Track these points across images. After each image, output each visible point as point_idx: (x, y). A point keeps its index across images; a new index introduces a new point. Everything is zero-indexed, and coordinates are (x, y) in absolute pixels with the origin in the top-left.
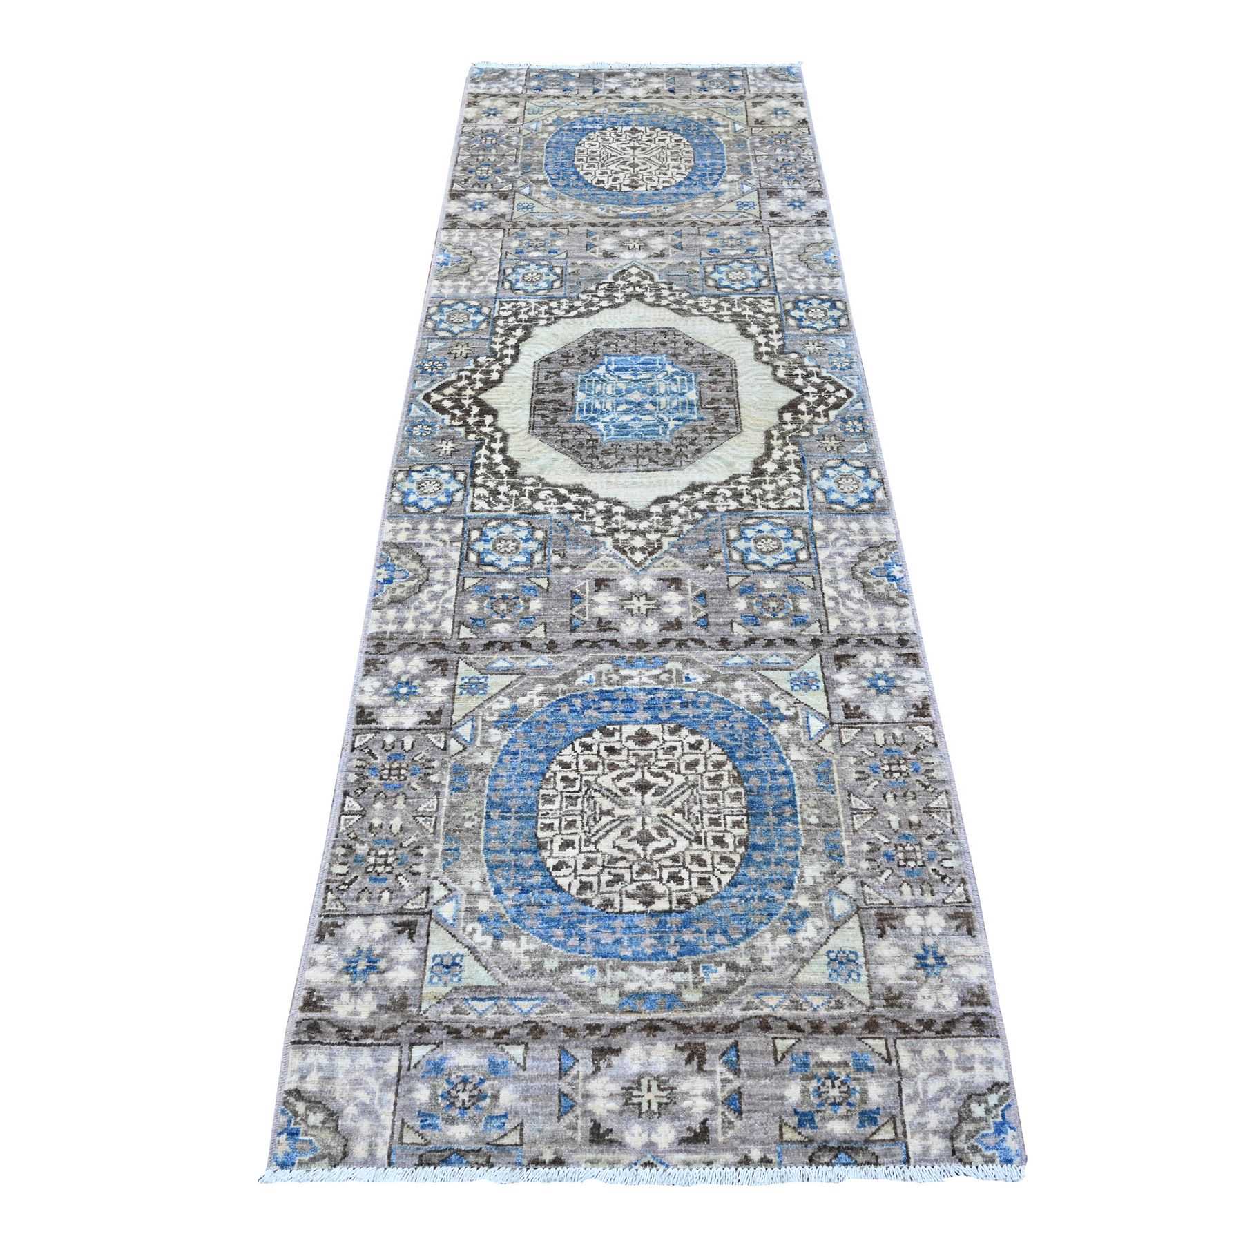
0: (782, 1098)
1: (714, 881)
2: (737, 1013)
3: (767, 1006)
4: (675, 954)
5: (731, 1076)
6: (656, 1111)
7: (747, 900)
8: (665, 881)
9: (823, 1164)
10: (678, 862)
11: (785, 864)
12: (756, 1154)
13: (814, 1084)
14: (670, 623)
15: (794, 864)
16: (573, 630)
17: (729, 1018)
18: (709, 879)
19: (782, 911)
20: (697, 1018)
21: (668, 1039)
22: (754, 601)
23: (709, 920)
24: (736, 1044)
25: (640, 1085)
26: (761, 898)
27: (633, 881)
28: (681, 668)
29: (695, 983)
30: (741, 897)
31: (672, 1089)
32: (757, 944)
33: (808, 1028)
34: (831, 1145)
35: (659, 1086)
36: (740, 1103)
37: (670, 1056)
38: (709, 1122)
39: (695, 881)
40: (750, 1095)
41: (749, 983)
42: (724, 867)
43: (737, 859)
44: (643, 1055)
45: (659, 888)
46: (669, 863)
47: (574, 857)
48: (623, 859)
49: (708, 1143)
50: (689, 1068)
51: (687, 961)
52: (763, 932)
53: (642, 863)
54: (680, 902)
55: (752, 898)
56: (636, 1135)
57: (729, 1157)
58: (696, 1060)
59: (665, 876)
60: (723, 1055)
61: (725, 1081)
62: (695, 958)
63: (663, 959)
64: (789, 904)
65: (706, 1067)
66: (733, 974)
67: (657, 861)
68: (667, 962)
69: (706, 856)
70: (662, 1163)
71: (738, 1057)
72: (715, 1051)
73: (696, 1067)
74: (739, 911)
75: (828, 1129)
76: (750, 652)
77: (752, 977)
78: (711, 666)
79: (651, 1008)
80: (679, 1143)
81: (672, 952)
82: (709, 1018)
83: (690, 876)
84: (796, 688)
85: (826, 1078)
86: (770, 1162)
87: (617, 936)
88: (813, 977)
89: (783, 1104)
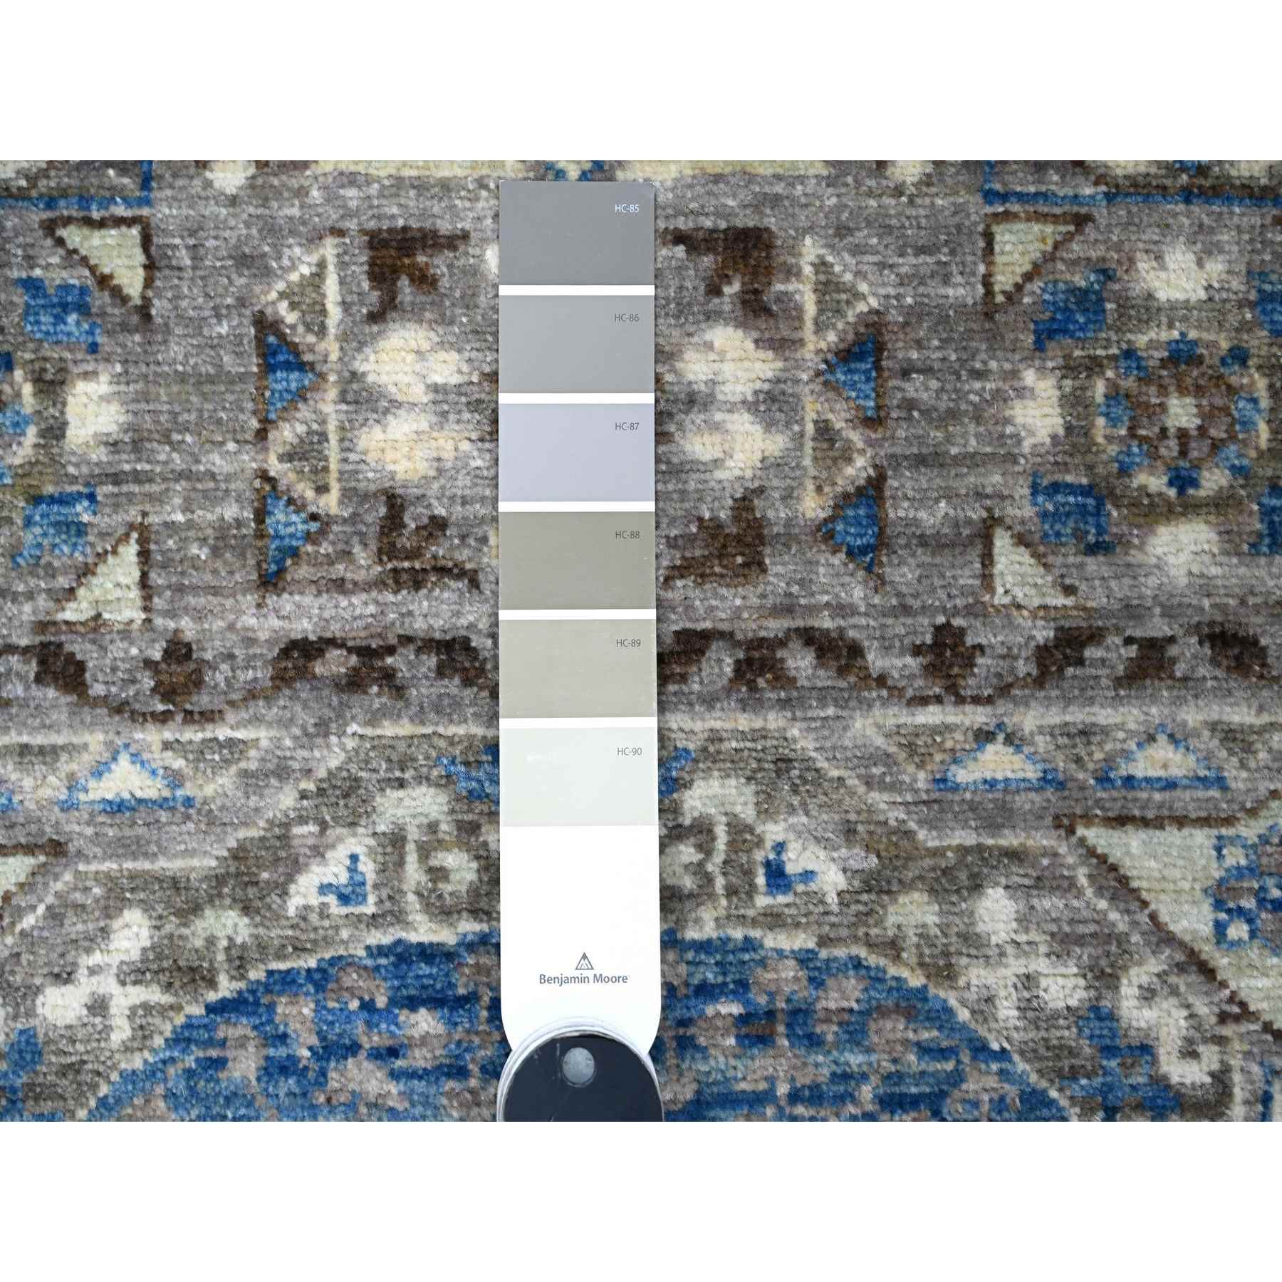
14: (712, 529)
16: (271, 581)
22: (1100, 389)
28: (747, 813)
76: (1055, 717)
78: (878, 799)
84: (1239, 930)
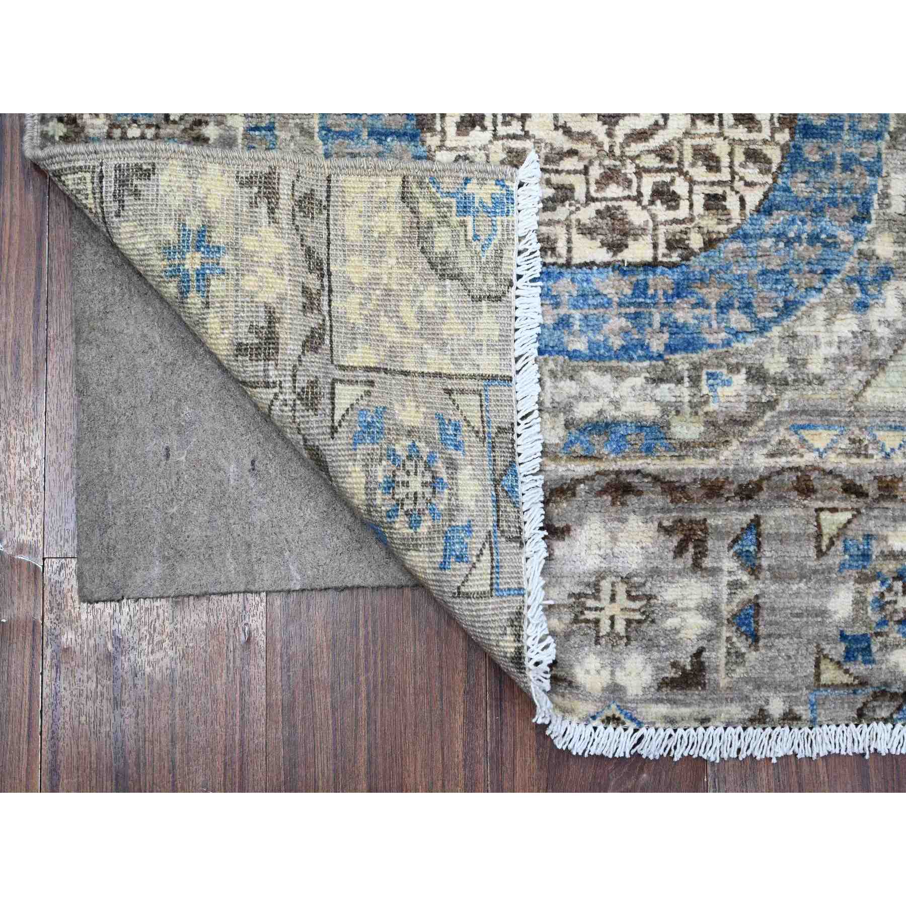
0: (823, 613)
1: (732, 203)
2: (760, 461)
3: (811, 449)
4: (662, 349)
5: (745, 578)
6: (623, 633)
7: (789, 243)
8: (646, 200)
9: (877, 721)
10: (670, 160)
11: (858, 169)
12: (776, 707)
13: (876, 587)
15: (874, 171)
17: (745, 471)
18: (724, 198)
19: (847, 265)
20: (694, 470)
21: (648, 510)
23: (721, 282)
24: (756, 523)
25: (598, 591)
26: (813, 239)
27: (590, 199)
29: (692, 405)
30: (779, 236)
31: (649, 597)
32: (801, 330)
33: (873, 491)
34: (894, 689)
35: (628, 592)
36: (757, 623)
37: (647, 543)
38: (705, 654)
39: (699, 201)
40: (773, 609)
41: (784, 406)
42: (752, 173)
43: (775, 155)
44: (605, 538)
45: (636, 216)
46: (652, 161)
47: (484, 148)
48: (573, 153)
49: (704, 688)
50: (679, 564)
51: (681, 362)
52: (812, 307)
53: (607, 162)
54: (671, 245)
55: (798, 238)
56: (593, 672)
57: (736, 710)
58: (691, 550)
59: (647, 191)
60: (735, 541)
61: (735, 586)
62: (695, 357)
63: (641, 359)
64: (860, 252)
65: (707, 563)
66: (758, 391)
67: (633, 159)
68: (646, 363)
69: (721, 149)
70: (633, 720)
71: (759, 545)
72: (720, 534)
73: (690, 562)
74: (775, 264)
75: (891, 664)
77: (789, 394)
79: (618, 451)
80: (659, 688)
81: (657, 344)
82: (714, 471)
83: (691, 192)
85: (894, 579)
86: (797, 718)
87: (562, 311)
88: (889, 396)
89: (822, 623)
